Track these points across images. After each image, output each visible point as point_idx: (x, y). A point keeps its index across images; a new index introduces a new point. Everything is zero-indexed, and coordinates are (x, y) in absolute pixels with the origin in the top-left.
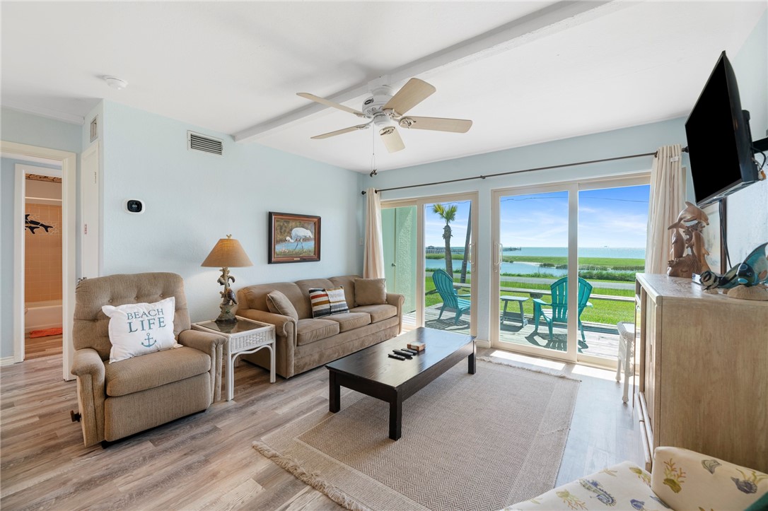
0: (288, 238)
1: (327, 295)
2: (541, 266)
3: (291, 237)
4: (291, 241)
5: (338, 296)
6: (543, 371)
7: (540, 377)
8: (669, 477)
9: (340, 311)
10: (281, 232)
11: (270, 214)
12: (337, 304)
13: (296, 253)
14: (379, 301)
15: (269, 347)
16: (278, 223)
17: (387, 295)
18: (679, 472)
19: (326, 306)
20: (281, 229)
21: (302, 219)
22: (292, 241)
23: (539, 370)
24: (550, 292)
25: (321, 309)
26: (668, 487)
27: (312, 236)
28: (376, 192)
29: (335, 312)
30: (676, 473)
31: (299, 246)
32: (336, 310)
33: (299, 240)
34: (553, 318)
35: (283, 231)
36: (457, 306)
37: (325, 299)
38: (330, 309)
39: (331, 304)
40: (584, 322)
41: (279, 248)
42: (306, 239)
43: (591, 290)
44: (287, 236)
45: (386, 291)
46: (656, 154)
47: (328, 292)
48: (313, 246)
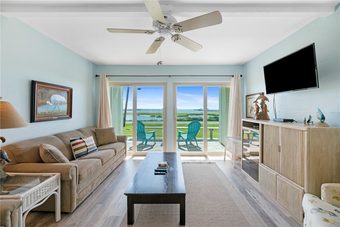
0: (48, 102)
1: (84, 142)
2: (151, 116)
3: (50, 101)
4: (50, 104)
5: (90, 141)
6: (202, 162)
7: (202, 165)
8: (335, 196)
9: (93, 151)
10: (42, 98)
11: (33, 83)
12: (91, 146)
13: (54, 114)
14: (113, 141)
15: (56, 192)
16: (40, 90)
17: (117, 136)
18: (339, 193)
19: (85, 150)
20: (42, 94)
21: (58, 88)
22: (52, 104)
23: (200, 162)
24: (187, 128)
25: (81, 152)
26: (335, 200)
27: (66, 101)
28: (107, 76)
29: (90, 152)
30: (337, 193)
31: (57, 108)
32: (91, 151)
33: (57, 104)
34: (187, 138)
35: (44, 96)
36: (145, 138)
37: (83, 144)
38: (87, 151)
39: (88, 148)
40: (197, 138)
41: (40, 110)
42: (61, 103)
43: (200, 126)
44: (47, 100)
45: (117, 134)
46: (233, 76)
47: (85, 140)
48: (66, 108)
